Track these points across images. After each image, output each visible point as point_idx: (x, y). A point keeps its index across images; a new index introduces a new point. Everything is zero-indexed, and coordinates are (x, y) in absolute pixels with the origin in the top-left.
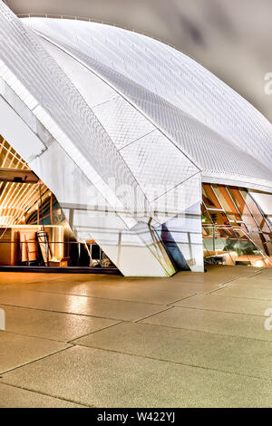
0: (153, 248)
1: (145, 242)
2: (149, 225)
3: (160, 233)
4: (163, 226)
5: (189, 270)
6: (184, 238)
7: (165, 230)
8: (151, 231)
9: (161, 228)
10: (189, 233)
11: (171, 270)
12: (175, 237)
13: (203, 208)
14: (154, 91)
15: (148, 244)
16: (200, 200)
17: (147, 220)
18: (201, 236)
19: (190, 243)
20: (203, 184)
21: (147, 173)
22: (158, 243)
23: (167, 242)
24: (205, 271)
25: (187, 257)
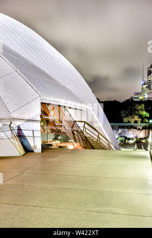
0: (12, 140)
1: (7, 136)
2: (10, 126)
3: (16, 131)
4: (18, 127)
5: (33, 151)
6: (30, 133)
7: (19, 129)
8: (11, 130)
9: (17, 128)
10: (33, 131)
11: (23, 152)
12: (25, 133)
13: (41, 117)
14: (14, 49)
15: (9, 137)
16: (40, 112)
17: (9, 124)
18: (40, 132)
19: (33, 136)
20: (42, 103)
21: (9, 96)
22: (15, 136)
23: (20, 136)
24: (42, 152)
25: (32, 144)
